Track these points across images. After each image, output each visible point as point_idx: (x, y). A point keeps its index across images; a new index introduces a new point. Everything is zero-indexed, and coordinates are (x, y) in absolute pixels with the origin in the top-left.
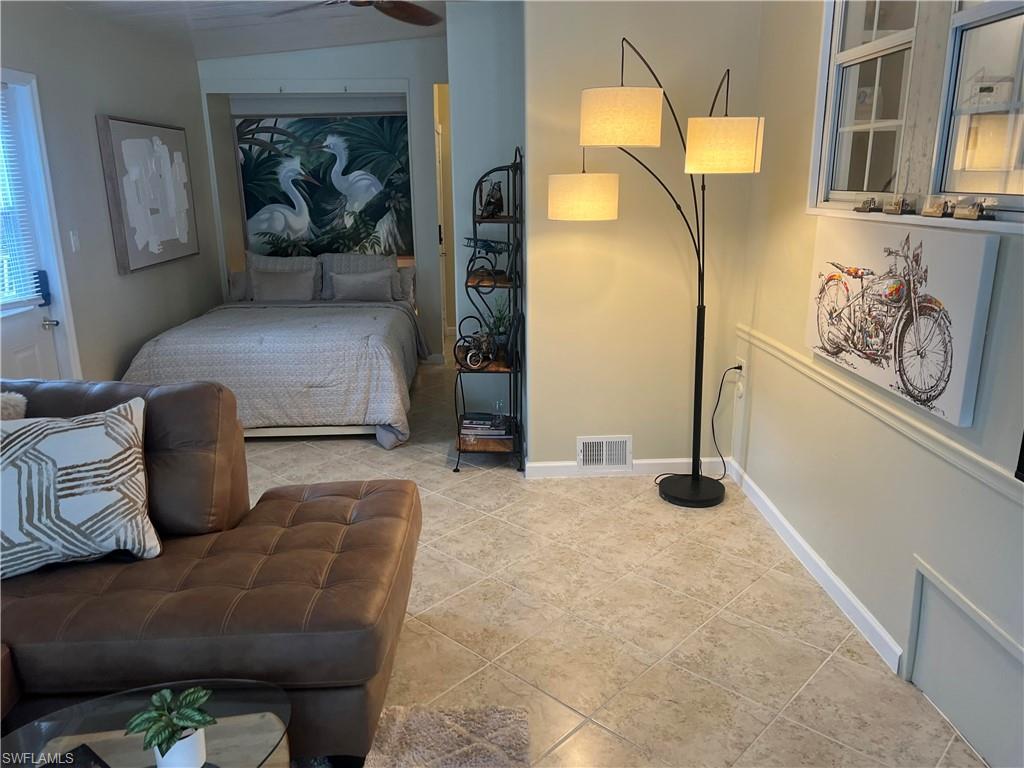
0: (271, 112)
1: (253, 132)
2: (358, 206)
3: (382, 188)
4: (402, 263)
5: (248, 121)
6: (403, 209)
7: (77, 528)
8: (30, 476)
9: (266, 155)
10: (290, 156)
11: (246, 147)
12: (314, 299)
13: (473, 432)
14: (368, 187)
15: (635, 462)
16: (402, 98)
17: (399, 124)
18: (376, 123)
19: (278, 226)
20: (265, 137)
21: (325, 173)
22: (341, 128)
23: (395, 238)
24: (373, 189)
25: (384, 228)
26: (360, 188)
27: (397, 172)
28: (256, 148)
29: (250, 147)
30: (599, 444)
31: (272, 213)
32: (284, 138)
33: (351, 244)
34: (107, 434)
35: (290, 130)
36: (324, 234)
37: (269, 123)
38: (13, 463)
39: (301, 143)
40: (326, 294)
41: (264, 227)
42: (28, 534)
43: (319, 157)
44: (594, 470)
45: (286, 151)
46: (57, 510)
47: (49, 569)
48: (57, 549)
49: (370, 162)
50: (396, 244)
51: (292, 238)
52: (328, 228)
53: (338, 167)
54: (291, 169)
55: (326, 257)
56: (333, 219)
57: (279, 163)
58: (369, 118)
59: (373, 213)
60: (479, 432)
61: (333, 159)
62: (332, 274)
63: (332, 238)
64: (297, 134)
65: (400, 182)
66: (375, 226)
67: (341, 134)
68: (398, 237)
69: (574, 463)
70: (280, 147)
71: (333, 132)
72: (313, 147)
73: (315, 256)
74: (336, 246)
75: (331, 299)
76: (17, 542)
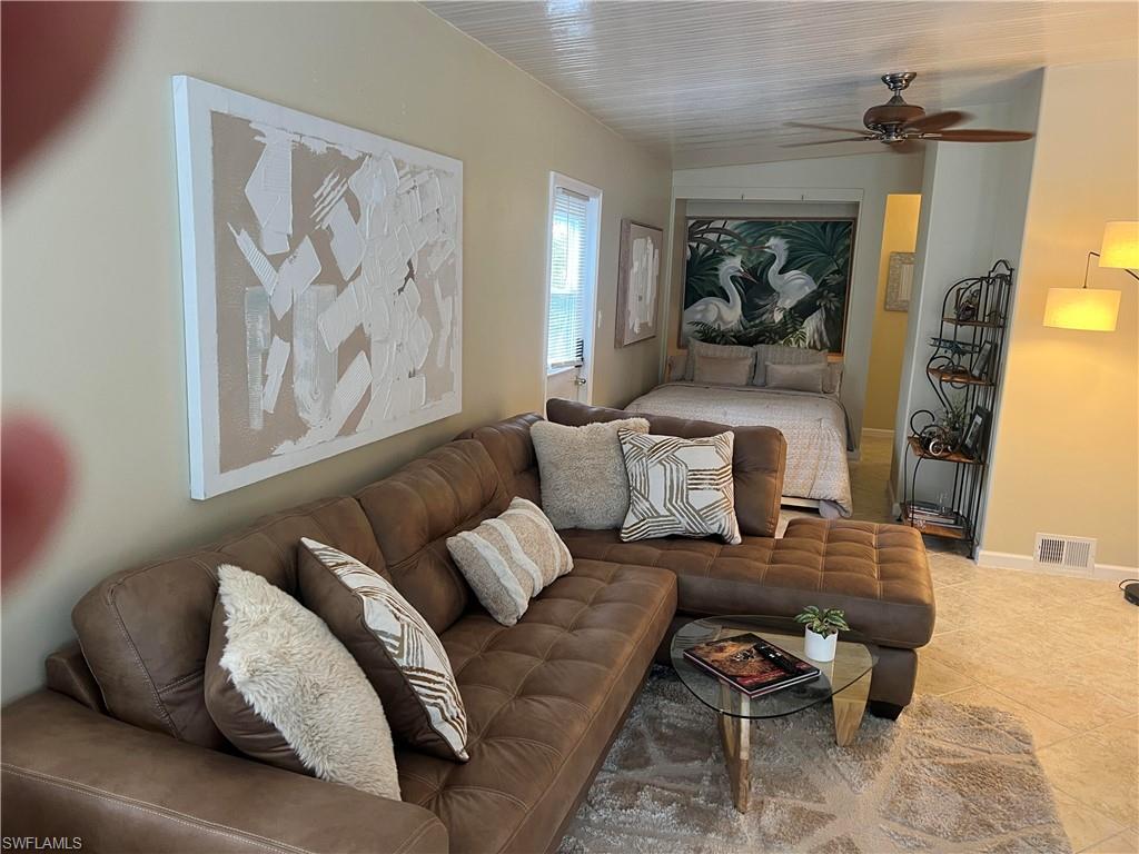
0: (721, 215)
1: (703, 232)
2: (789, 303)
3: (815, 287)
4: (832, 358)
5: (700, 222)
6: (833, 308)
7: (697, 512)
8: (672, 472)
9: (711, 252)
10: (733, 255)
11: (695, 245)
12: (747, 385)
13: (921, 517)
14: (802, 287)
15: (1096, 566)
16: (856, 205)
17: (841, 229)
18: (818, 227)
19: (711, 317)
20: (713, 237)
21: (762, 273)
22: (785, 231)
23: (821, 335)
24: (807, 288)
25: (812, 325)
26: (794, 286)
27: (832, 273)
28: (703, 246)
29: (698, 247)
30: (1062, 543)
31: (707, 305)
32: (729, 238)
33: (777, 338)
34: (717, 452)
35: (736, 231)
36: (753, 326)
37: (719, 224)
38: (660, 462)
39: (744, 243)
40: (759, 380)
41: (698, 317)
42: (669, 510)
43: (758, 257)
44: (1050, 568)
45: (729, 250)
46: (687, 498)
47: (673, 538)
48: (683, 524)
49: (806, 264)
50: (821, 341)
51: (722, 328)
52: (757, 321)
53: (776, 267)
54: (732, 265)
55: (761, 347)
56: (764, 313)
57: (723, 260)
58: (813, 223)
59: (803, 310)
60: (928, 518)
61: (773, 258)
62: (767, 363)
63: (760, 331)
64: (742, 236)
65: (834, 283)
66: (802, 323)
67: (784, 236)
68: (824, 334)
69: (1032, 558)
70: (725, 246)
71: (776, 235)
72: (756, 245)
73: (752, 346)
74: (761, 339)
75: (764, 385)
76: (662, 514)
